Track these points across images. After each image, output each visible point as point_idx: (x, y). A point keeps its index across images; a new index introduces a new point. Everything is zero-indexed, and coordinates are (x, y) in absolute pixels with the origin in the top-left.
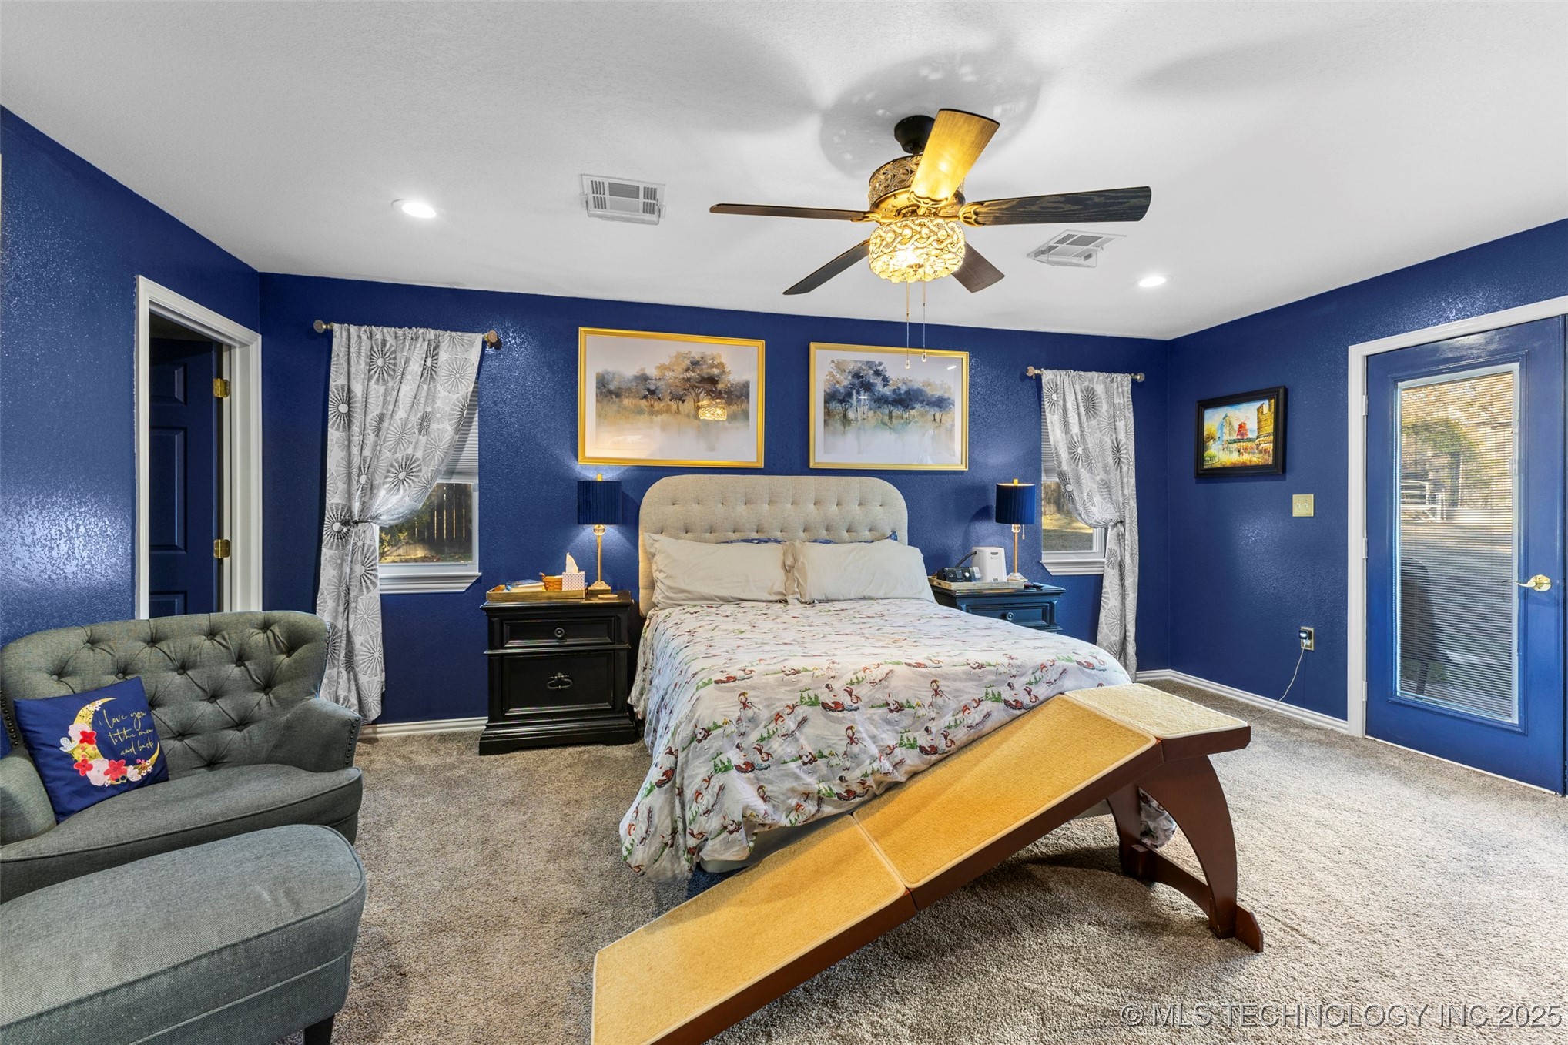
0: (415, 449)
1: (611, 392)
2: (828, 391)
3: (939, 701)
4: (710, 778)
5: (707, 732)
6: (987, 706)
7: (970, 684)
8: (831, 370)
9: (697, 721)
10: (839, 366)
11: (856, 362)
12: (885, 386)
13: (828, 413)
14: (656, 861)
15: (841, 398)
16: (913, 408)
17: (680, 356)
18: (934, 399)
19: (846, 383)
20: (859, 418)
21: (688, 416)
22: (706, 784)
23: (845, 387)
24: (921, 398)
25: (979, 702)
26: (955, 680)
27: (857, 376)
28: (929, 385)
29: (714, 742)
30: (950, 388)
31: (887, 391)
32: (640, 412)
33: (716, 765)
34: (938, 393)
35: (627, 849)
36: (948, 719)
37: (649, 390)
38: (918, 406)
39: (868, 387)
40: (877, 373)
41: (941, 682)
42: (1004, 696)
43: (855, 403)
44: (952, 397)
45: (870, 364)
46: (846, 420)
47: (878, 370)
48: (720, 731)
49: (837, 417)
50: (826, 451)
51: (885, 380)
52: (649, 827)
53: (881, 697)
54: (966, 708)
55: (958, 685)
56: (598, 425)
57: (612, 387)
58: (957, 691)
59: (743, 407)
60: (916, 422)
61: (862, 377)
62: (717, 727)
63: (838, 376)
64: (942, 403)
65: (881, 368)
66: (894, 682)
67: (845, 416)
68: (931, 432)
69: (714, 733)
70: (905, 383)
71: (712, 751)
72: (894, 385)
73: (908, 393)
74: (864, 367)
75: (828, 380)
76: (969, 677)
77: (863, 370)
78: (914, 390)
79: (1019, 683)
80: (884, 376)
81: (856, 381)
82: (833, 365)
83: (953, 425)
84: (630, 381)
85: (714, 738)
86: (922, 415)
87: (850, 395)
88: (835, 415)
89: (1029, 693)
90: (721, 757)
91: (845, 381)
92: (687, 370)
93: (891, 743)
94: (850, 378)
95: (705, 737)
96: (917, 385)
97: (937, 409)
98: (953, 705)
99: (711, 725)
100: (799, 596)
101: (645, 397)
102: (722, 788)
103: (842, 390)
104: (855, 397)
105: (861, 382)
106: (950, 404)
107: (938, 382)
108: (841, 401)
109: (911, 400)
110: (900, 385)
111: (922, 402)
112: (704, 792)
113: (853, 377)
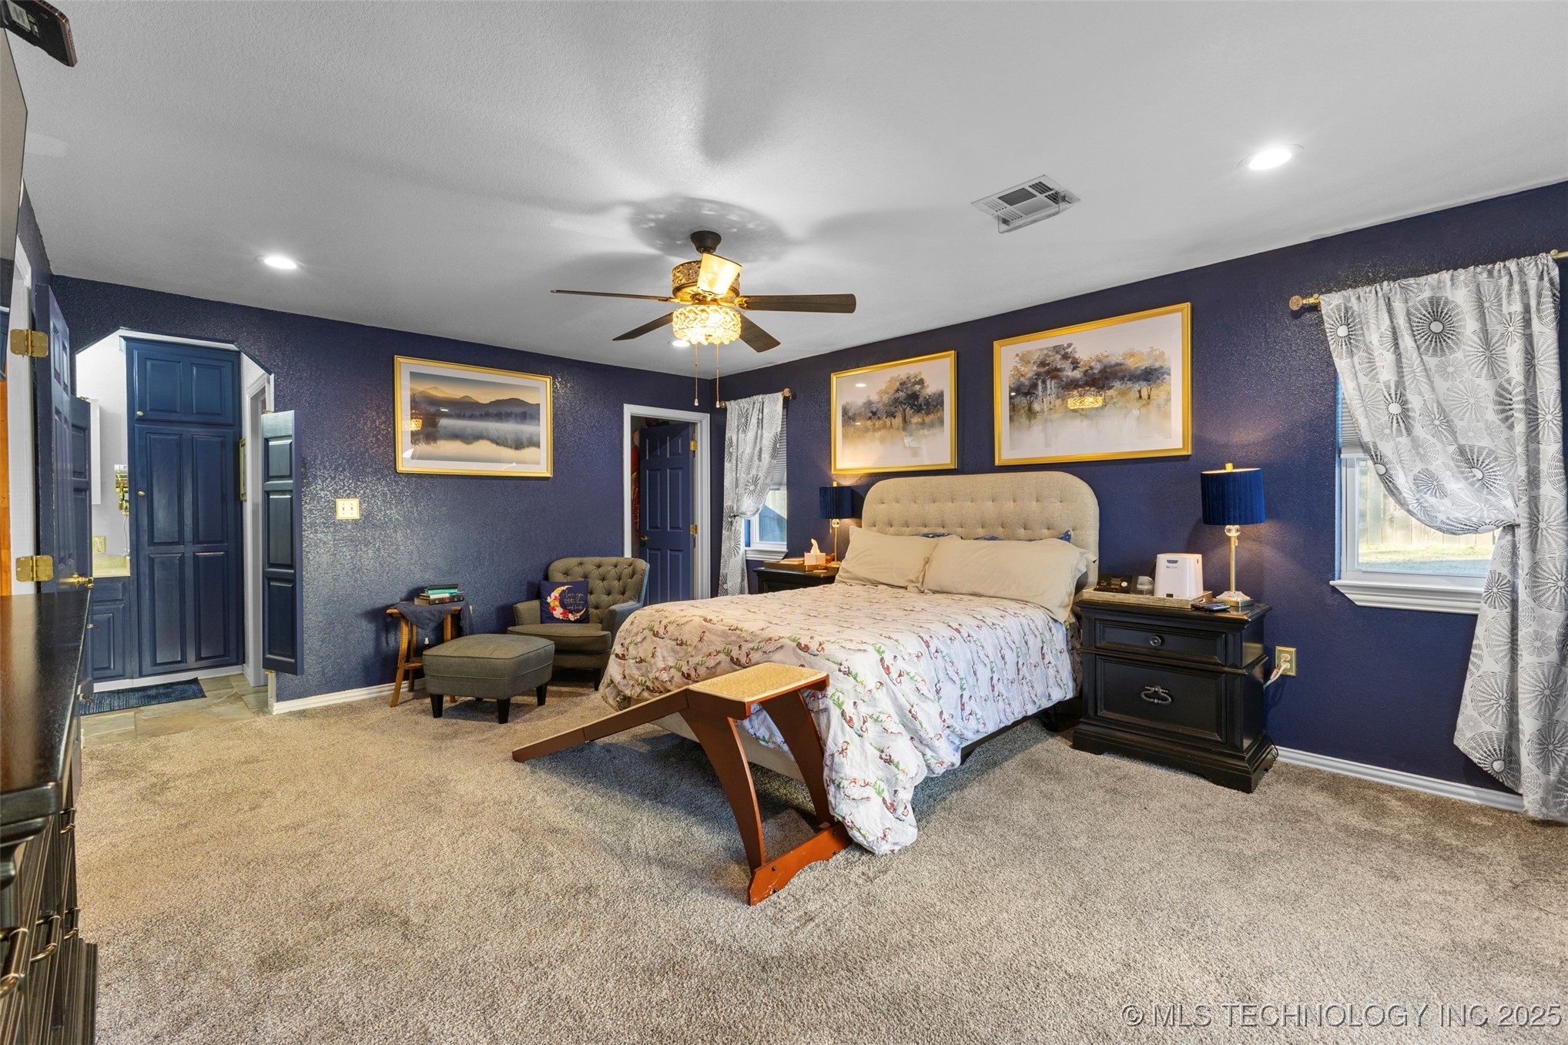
0: (758, 470)
1: (850, 418)
2: (1012, 386)
3: (700, 645)
6: (722, 657)
7: (720, 639)
8: (1016, 364)
10: (1024, 359)
11: (1042, 350)
12: (1074, 369)
13: (1013, 408)
15: (1026, 391)
16: (1110, 388)
17: (892, 379)
18: (1139, 372)
19: (1030, 375)
20: (1046, 409)
21: (898, 429)
23: (1030, 379)
24: (1120, 374)
25: (718, 652)
26: (714, 634)
27: (1042, 364)
28: (1132, 355)
30: (1162, 354)
31: (1077, 374)
32: (867, 430)
34: (1144, 364)
36: (698, 659)
37: (872, 412)
38: (1117, 384)
39: (1053, 373)
40: (1065, 357)
41: (707, 634)
42: (732, 654)
43: (1040, 393)
44: (1166, 365)
45: (1057, 349)
46: (1031, 413)
47: (1066, 353)
49: (1022, 411)
50: (1013, 447)
51: (1075, 365)
53: (676, 634)
54: (710, 655)
55: (713, 638)
56: (843, 444)
57: (850, 414)
58: (711, 641)
59: (939, 414)
60: (1114, 404)
61: (1048, 364)
63: (1023, 369)
64: (1151, 375)
65: (1069, 350)
66: (687, 628)
67: (1030, 409)
68: (1136, 412)
70: (1099, 361)
72: (1085, 366)
73: (1103, 371)
74: (1050, 353)
75: (1013, 376)
76: (724, 634)
77: (1050, 356)
78: (1111, 366)
79: (746, 647)
80: (1074, 358)
81: (1042, 370)
82: (1017, 359)
83: (1168, 400)
84: (861, 407)
86: (1123, 394)
87: (1034, 386)
88: (1020, 410)
89: (748, 656)
91: (1030, 371)
92: (897, 391)
93: (671, 664)
94: (1035, 368)
96: (1113, 360)
97: (1145, 383)
98: (705, 650)
101: (870, 418)
103: (1027, 383)
104: (1040, 388)
105: (1048, 372)
106: (1163, 374)
107: (1145, 350)
108: (1026, 394)
109: (1107, 378)
110: (1093, 364)
111: (1122, 379)
113: (1038, 366)
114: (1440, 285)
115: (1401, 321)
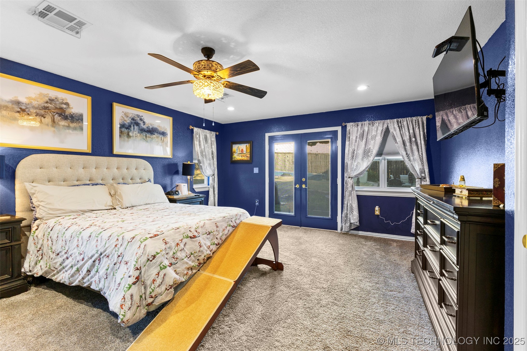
2: (121, 123)
3: (218, 229)
4: (158, 273)
5: (154, 257)
6: (228, 228)
7: (224, 222)
8: (122, 115)
9: (149, 254)
10: (126, 115)
11: (133, 114)
12: (144, 125)
13: (121, 132)
14: (134, 315)
15: (127, 127)
16: (154, 134)
17: (41, 94)
18: (161, 132)
19: (129, 121)
20: (134, 136)
21: (47, 125)
22: (157, 276)
23: (128, 123)
24: (157, 131)
25: (226, 227)
26: (220, 222)
27: (133, 119)
28: (160, 127)
29: (159, 259)
30: (166, 129)
31: (145, 127)
32: (14, 119)
33: (161, 267)
34: (163, 130)
35: (123, 315)
36: (221, 234)
37: (21, 109)
38: (156, 134)
39: (138, 124)
40: (141, 120)
41: (217, 224)
42: (231, 225)
43: (132, 130)
44: (167, 132)
45: (138, 116)
46: (128, 136)
47: (141, 119)
48: (160, 254)
49: (125, 134)
50: (121, 147)
51: (144, 122)
52: (132, 302)
53: (204, 231)
54: (224, 230)
55: (221, 223)
58: (221, 225)
59: (80, 124)
60: (155, 140)
61: (135, 120)
62: (158, 253)
63: (125, 118)
64: (164, 134)
65: (142, 118)
66: (207, 226)
67: (128, 134)
68: (160, 144)
69: (157, 256)
70: (151, 125)
71: (158, 263)
72: (147, 125)
73: (152, 128)
74: (136, 116)
75: (121, 119)
76: (223, 221)
77: (136, 117)
78: (154, 128)
79: (233, 220)
80: (144, 121)
81: (133, 121)
82: (123, 113)
83: (167, 142)
85: (158, 258)
86: (157, 137)
87: (130, 126)
88: (124, 134)
89: (236, 222)
90: (163, 264)
91: (128, 121)
92: (47, 102)
93: (209, 244)
94: (130, 120)
95: (153, 259)
96: (155, 126)
97: (162, 136)
98: (221, 230)
99: (155, 254)
100: (120, 206)
101: (18, 112)
102: (165, 275)
103: (127, 124)
104: (132, 127)
105: (135, 122)
106: (166, 134)
107: (163, 126)
108: (127, 128)
109: (153, 131)
110: (149, 125)
111: (157, 133)
112: (157, 279)
113: (131, 119)
114: (206, 133)
115: (203, 137)
